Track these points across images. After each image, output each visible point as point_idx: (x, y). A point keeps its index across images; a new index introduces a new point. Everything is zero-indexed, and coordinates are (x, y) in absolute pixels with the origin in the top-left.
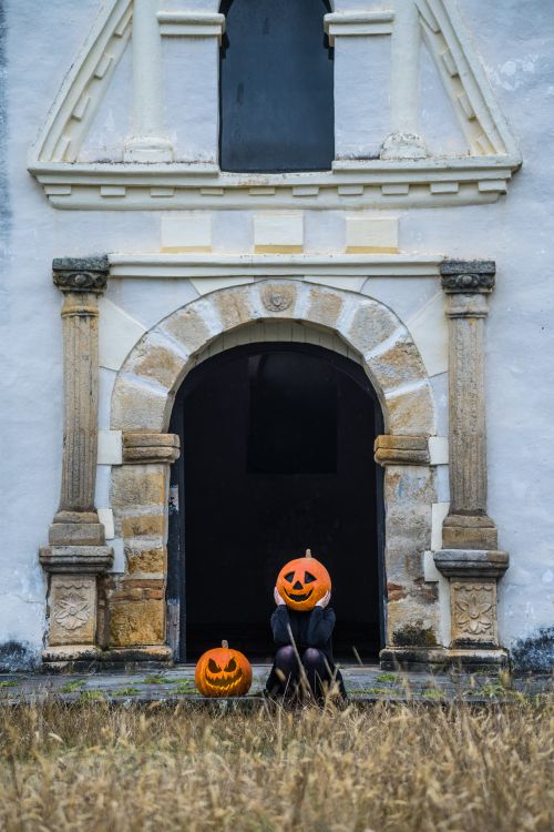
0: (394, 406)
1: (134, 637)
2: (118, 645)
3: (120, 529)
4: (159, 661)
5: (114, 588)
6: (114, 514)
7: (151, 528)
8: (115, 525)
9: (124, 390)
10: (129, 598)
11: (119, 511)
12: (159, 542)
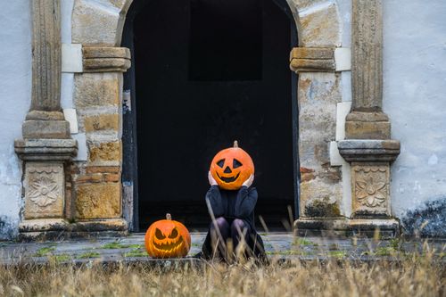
0: (306, 23)
1: (96, 212)
2: (82, 219)
3: (83, 125)
4: (117, 231)
5: (78, 172)
6: (77, 113)
7: (108, 125)
8: (79, 122)
9: (82, 10)
10: (91, 181)
11: (81, 111)
12: (115, 136)
